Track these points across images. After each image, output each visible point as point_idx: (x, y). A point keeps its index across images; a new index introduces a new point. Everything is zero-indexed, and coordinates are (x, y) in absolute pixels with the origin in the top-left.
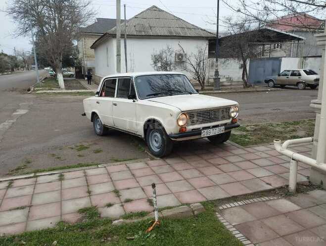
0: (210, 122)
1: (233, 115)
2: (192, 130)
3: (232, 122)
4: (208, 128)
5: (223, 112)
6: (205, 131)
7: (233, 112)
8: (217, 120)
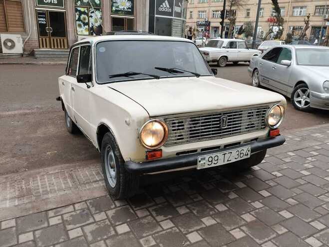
0: (221, 137)
1: (271, 121)
2: (178, 154)
3: (270, 136)
4: (216, 149)
5: (250, 115)
6: (207, 157)
7: (272, 115)
8: (236, 131)
